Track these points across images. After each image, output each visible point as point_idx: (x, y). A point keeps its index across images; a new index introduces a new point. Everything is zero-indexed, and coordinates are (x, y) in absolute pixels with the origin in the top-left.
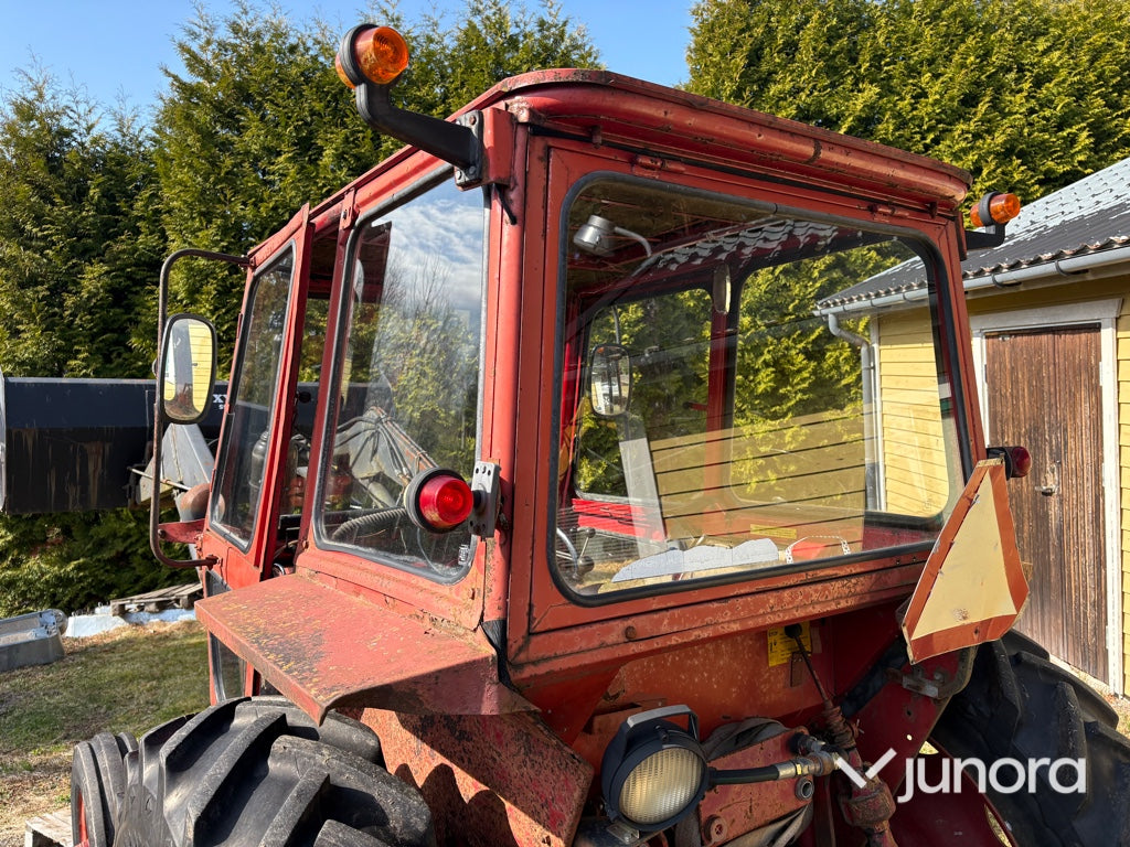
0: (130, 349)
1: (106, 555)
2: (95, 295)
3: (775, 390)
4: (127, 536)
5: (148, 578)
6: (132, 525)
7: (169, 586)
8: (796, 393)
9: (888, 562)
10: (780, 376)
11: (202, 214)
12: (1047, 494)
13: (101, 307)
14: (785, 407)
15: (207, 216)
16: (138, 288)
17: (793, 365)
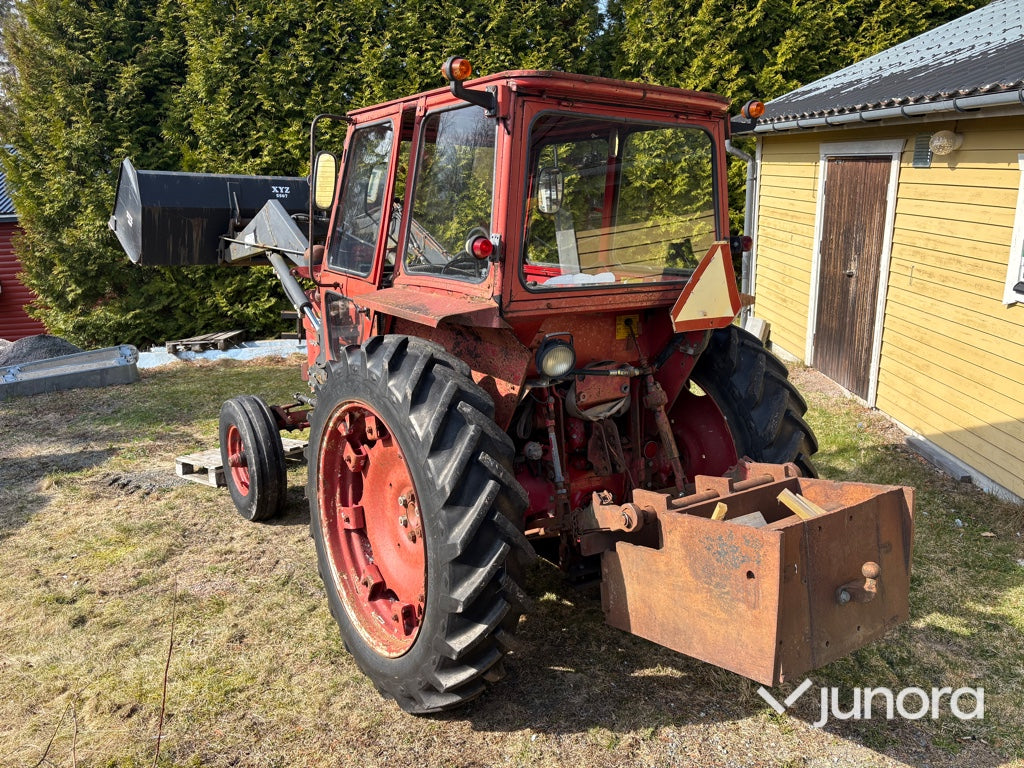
0: (161, 140)
1: (156, 308)
2: (132, 92)
3: (688, 192)
4: (170, 294)
5: (188, 327)
6: (174, 285)
7: (205, 334)
8: (705, 195)
9: (668, 287)
10: (692, 181)
11: (215, 23)
12: (850, 276)
13: (136, 103)
14: (694, 207)
15: (220, 24)
16: (164, 87)
17: (704, 171)
